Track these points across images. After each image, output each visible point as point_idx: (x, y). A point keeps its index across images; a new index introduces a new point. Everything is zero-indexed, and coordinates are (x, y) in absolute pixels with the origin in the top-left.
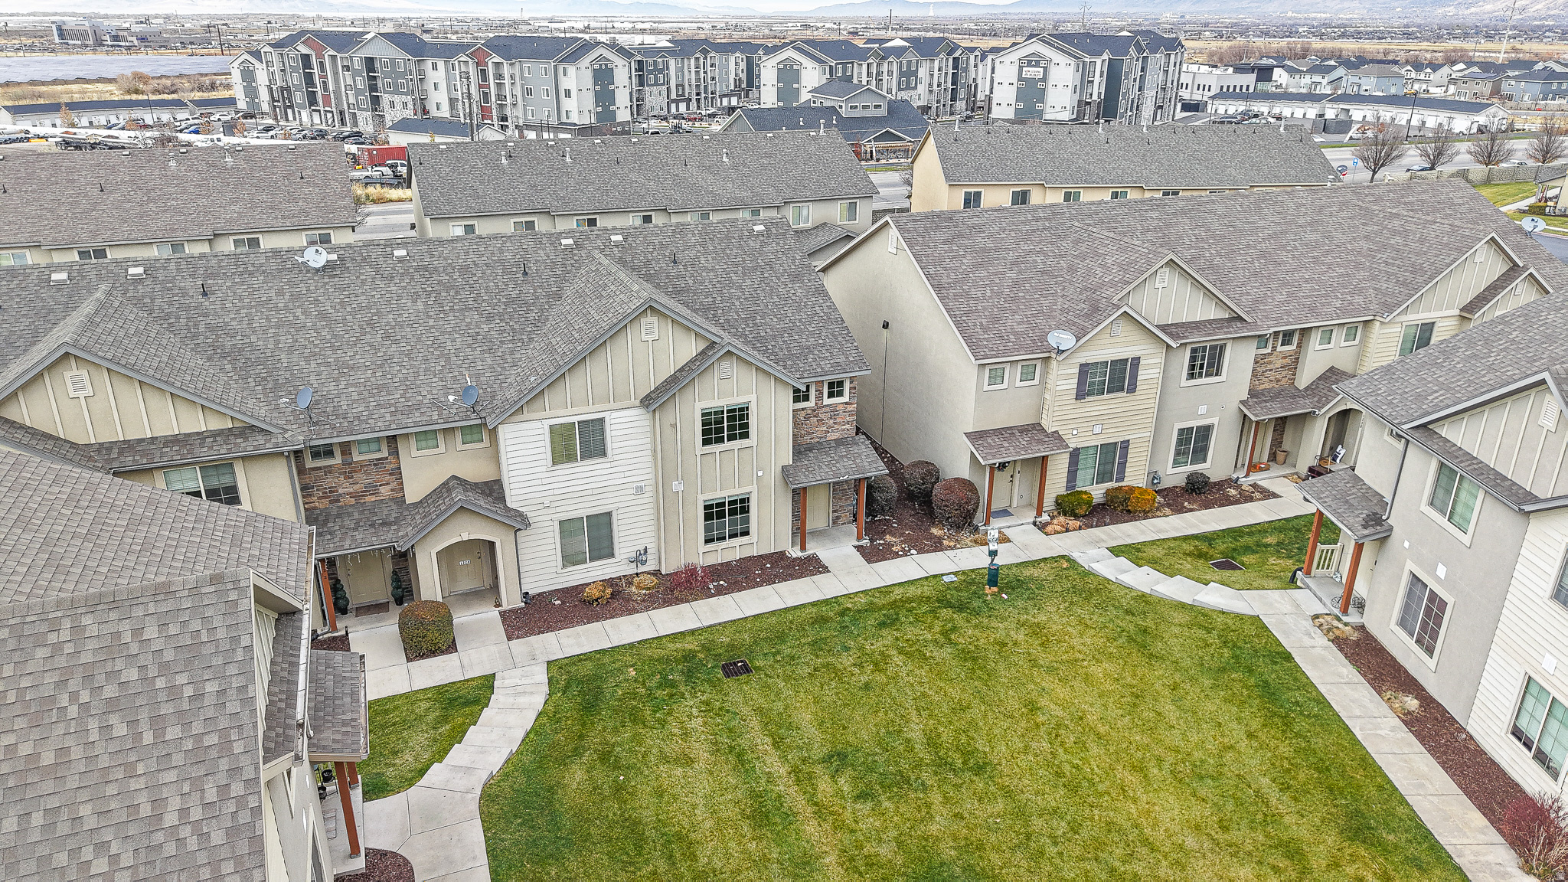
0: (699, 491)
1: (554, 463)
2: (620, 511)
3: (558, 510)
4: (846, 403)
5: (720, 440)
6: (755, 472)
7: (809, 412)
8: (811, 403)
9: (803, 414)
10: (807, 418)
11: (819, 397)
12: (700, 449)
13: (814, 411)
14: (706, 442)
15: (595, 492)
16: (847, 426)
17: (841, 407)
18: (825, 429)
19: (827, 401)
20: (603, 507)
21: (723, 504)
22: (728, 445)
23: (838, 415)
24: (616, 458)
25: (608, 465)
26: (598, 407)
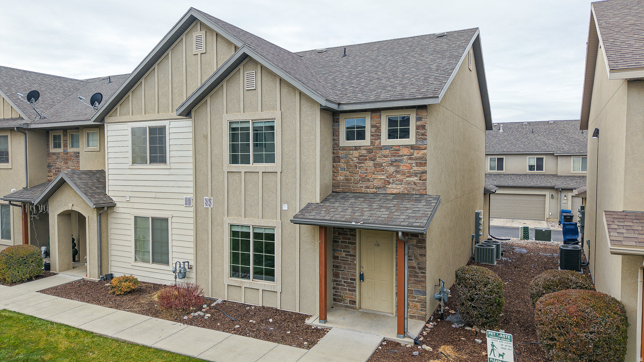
0: (226, 213)
1: (134, 162)
2: (174, 220)
3: (136, 206)
4: (412, 147)
5: (246, 161)
6: (279, 204)
7: (364, 152)
8: (366, 142)
9: (356, 153)
10: (362, 159)
11: (376, 136)
12: (227, 166)
13: (370, 151)
14: (234, 160)
15: (159, 195)
16: (414, 179)
17: (405, 151)
18: (383, 177)
19: (385, 141)
20: (162, 212)
21: (247, 235)
22: (253, 166)
23: (400, 161)
24: (173, 166)
25: (167, 172)
26: (162, 115)
